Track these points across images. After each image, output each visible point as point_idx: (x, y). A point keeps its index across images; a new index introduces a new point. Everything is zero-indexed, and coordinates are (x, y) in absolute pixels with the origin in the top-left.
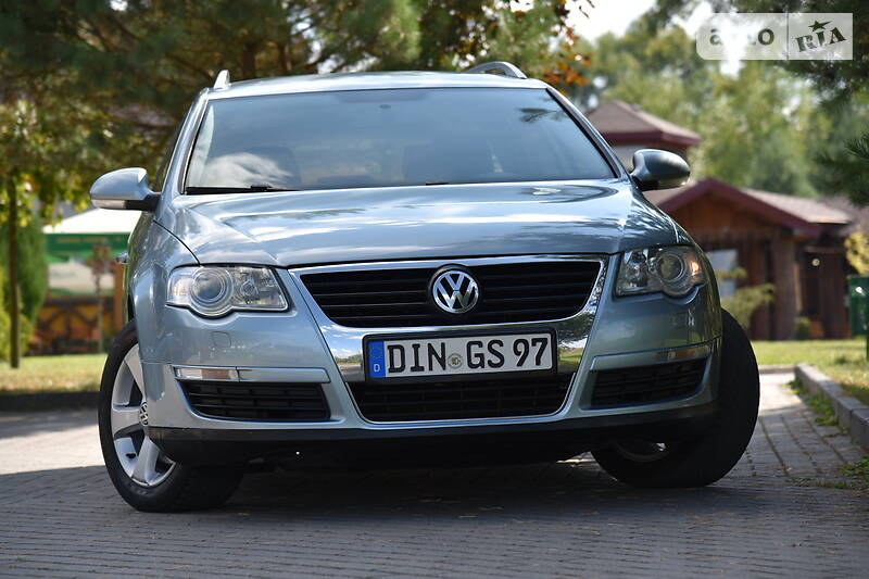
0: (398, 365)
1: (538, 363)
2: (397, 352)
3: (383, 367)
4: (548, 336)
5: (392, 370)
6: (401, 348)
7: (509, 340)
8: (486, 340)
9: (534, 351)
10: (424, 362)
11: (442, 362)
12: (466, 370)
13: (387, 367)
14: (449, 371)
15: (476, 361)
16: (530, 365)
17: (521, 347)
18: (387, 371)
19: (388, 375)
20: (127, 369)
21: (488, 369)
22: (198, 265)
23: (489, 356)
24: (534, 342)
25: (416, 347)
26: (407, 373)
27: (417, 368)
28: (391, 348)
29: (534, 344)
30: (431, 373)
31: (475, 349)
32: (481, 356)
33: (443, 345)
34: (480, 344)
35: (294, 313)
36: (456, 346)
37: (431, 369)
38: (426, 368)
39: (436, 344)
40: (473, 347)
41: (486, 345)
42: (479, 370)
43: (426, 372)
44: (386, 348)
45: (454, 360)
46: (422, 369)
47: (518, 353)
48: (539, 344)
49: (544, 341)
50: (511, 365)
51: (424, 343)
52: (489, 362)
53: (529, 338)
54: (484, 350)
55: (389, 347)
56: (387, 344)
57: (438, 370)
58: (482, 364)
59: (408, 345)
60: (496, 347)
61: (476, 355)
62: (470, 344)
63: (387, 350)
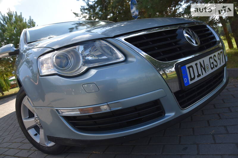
0: (193, 77)
1: (223, 62)
2: (191, 69)
4: (222, 50)
5: (192, 79)
6: (192, 66)
8: (212, 56)
9: (221, 57)
10: (200, 71)
11: (205, 69)
12: (211, 71)
13: (189, 78)
14: (207, 73)
15: (212, 66)
16: (222, 64)
18: (189, 80)
19: (191, 83)
20: (24, 106)
21: (215, 69)
22: (54, 50)
23: (215, 63)
24: (221, 53)
25: (196, 64)
26: (197, 79)
28: (189, 68)
31: (212, 61)
32: (213, 63)
33: (203, 61)
34: (211, 58)
35: (130, 59)
36: (207, 61)
37: (203, 74)
38: (201, 74)
41: (213, 58)
43: (202, 77)
44: (187, 68)
47: (219, 59)
50: (219, 65)
51: (198, 62)
52: (215, 65)
56: (187, 66)
57: (205, 75)
58: (214, 67)
59: (193, 64)
60: (215, 58)
62: (209, 59)
63: (188, 70)
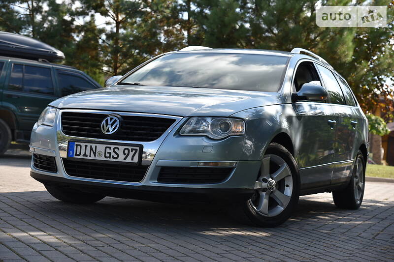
0: (78, 153)
1: (132, 159)
2: (79, 147)
3: (73, 153)
4: (138, 148)
5: (76, 155)
6: (80, 146)
7: (122, 148)
8: (113, 147)
9: (131, 154)
10: (88, 153)
11: (95, 154)
12: (103, 158)
13: (75, 153)
14: (97, 158)
15: (108, 155)
16: (129, 160)
17: (126, 152)
18: (74, 155)
19: (75, 157)
21: (112, 159)
23: (113, 154)
24: (132, 150)
25: (86, 146)
26: (81, 157)
27: (85, 155)
28: (77, 145)
29: (132, 151)
30: (90, 158)
31: (108, 150)
32: (110, 153)
33: (96, 146)
34: (110, 148)
36: (101, 148)
37: (90, 156)
38: (89, 156)
39: (94, 145)
40: (107, 149)
41: (112, 149)
42: (108, 159)
45: (99, 154)
46: (87, 156)
47: (125, 154)
48: (134, 151)
49: (136, 150)
50: (121, 159)
51: (89, 145)
52: (113, 156)
53: (130, 148)
54: (111, 151)
55: (76, 145)
56: (76, 143)
57: (92, 157)
58: (110, 157)
59: (83, 145)
60: (116, 150)
61: (108, 153)
62: (106, 148)
63: (75, 146)
